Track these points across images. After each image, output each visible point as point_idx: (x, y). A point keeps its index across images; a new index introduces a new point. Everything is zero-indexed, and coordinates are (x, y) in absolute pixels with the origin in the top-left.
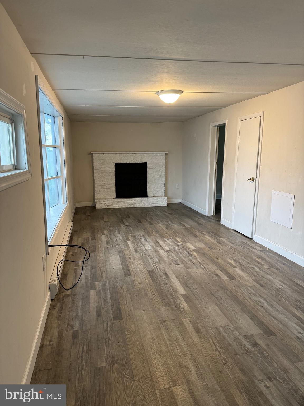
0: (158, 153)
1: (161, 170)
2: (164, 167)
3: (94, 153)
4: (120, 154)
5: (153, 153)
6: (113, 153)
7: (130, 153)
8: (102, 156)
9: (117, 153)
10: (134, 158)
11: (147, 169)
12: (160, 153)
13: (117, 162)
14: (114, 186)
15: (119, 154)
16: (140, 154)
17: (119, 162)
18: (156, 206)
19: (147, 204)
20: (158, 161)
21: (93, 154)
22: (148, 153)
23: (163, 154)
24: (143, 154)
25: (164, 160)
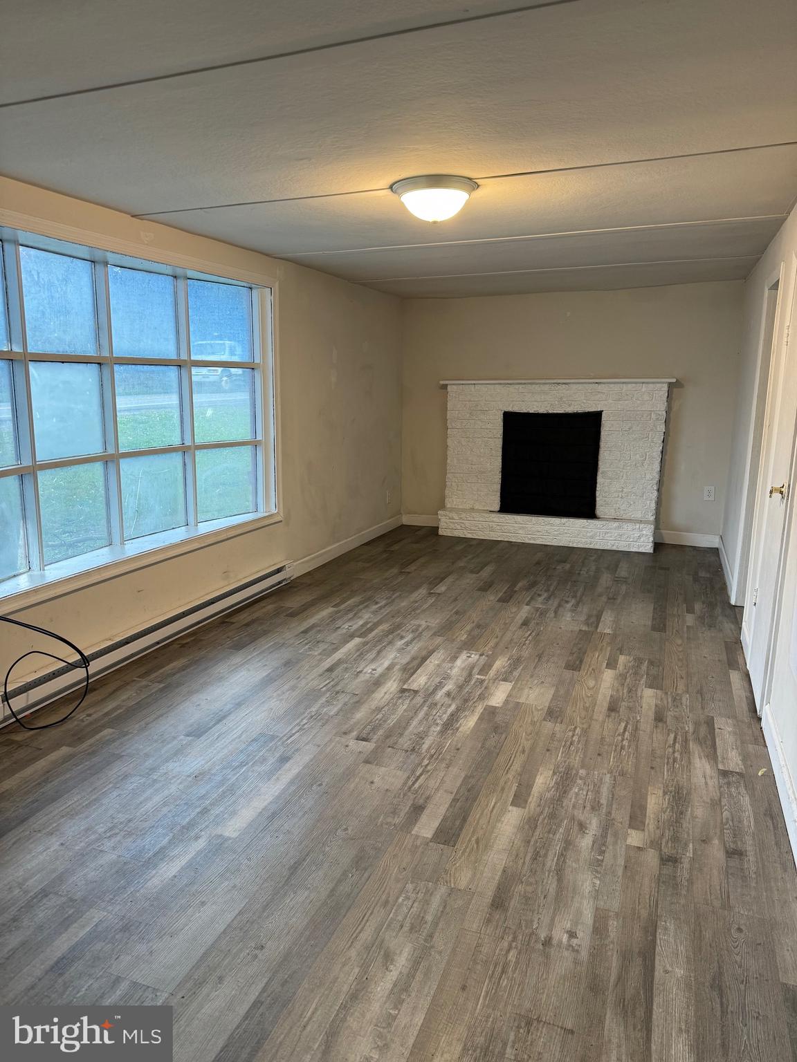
0: (643, 383)
1: (648, 437)
2: (662, 428)
3: (451, 384)
4: (521, 386)
5: (623, 383)
6: (501, 384)
7: (549, 383)
8: (471, 391)
9: (510, 384)
10: (561, 398)
11: (602, 434)
12: (648, 383)
13: (510, 409)
14: (497, 478)
15: (517, 386)
16: (580, 387)
17: (516, 409)
18: (614, 548)
19: (583, 540)
20: (639, 408)
21: (447, 385)
22: (608, 383)
23: (658, 385)
24: (590, 385)
25: (661, 407)
